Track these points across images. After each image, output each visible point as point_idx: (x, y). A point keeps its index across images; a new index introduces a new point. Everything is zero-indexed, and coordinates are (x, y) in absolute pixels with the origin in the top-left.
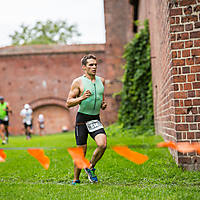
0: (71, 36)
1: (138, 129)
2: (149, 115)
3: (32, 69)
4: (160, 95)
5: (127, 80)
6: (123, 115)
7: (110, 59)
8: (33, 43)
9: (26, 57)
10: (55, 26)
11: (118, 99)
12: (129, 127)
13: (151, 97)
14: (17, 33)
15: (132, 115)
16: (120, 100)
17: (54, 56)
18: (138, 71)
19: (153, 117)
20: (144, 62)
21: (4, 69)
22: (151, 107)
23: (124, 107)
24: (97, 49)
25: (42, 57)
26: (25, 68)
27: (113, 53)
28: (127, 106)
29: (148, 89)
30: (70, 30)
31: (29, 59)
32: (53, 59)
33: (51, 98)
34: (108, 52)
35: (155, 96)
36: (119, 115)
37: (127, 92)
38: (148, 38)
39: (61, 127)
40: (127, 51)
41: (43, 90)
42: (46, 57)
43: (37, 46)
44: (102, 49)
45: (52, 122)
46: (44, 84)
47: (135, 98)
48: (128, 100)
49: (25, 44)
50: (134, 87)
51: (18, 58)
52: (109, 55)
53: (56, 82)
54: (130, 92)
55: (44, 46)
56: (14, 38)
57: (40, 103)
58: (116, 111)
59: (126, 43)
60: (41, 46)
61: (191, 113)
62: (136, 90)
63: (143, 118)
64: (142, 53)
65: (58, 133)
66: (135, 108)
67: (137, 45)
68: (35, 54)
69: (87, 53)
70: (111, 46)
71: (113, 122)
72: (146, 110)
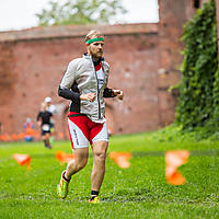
1: (202, 131)
5: (187, 69)
6: (182, 113)
7: (164, 42)
8: (65, 23)
9: (57, 41)
11: (175, 93)
12: (190, 128)
14: (45, 11)
15: (193, 113)
18: (201, 57)
21: (30, 57)
23: (183, 103)
26: (57, 54)
27: (168, 35)
28: (187, 102)
29: (214, 80)
34: (162, 34)
36: (177, 114)
37: (187, 85)
38: (215, 15)
40: (186, 32)
44: (155, 29)
47: (198, 92)
48: (188, 94)
49: (55, 24)
50: (196, 78)
51: (48, 42)
52: (164, 37)
54: (191, 84)
55: (82, 26)
56: (41, 17)
58: (173, 109)
59: (185, 21)
60: (76, 27)
62: (199, 81)
64: (206, 34)
66: (198, 105)
67: (199, 24)
68: (69, 37)
69: (135, 35)
70: (165, 25)
71: (170, 123)
72: (211, 106)
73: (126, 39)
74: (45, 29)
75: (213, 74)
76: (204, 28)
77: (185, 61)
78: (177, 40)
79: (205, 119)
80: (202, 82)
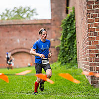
0: (33, 15)
1: (69, 65)
2: (75, 57)
3: (12, 32)
4: (81, 47)
5: (63, 39)
6: (60, 58)
7: (53, 28)
8: (12, 19)
9: (8, 26)
10: (24, 9)
12: (64, 64)
13: (76, 48)
14: (3, 14)
15: (65, 58)
16: (59, 50)
17: (23, 26)
18: (69, 34)
19: (77, 59)
20: (72, 29)
22: (76, 53)
23: (61, 53)
24: (47, 22)
25: (17, 26)
26: (8, 32)
27: (55, 25)
28: (63, 53)
29: (74, 44)
30: (32, 12)
31: (10, 27)
33: (22, 48)
34: (52, 24)
35: (78, 48)
36: (58, 58)
37: (63, 45)
38: (75, 17)
39: (27, 64)
40: (63, 24)
41: (17, 44)
42: (19, 26)
43: (14, 20)
44: (49, 22)
45: (22, 61)
46: (18, 41)
47: (67, 49)
48: (63, 49)
49: (8, 19)
50: (67, 43)
51: (5, 26)
53: (25, 40)
56: (2, 16)
57: (16, 51)
58: (57, 55)
59: (62, 19)
60: (17, 20)
61: (98, 57)
62: (68, 44)
64: (71, 25)
66: (67, 54)
67: (68, 20)
68: (13, 25)
69: (41, 24)
70: (54, 20)
71: (55, 61)
72: (73, 55)
73: (38, 26)
74: (4, 21)
75: (74, 41)
76: (70, 22)
77: (62, 36)
78: (59, 27)
79: (70, 60)
80: (69, 44)
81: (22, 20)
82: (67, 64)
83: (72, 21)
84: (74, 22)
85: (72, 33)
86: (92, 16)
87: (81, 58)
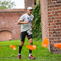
0: (12, 6)
2: (40, 34)
4: (44, 27)
10: (7, 2)
13: (41, 28)
17: (6, 13)
19: (41, 35)
22: (41, 31)
30: (12, 4)
32: (6, 14)
39: (9, 38)
42: (4, 13)
45: (6, 36)
46: (3, 23)
63: (38, 35)
65: (8, 41)
81: (5, 9)
82: (35, 38)
83: (38, 10)
84: (40, 11)
85: (39, 18)
86: (51, 7)
87: (44, 34)
